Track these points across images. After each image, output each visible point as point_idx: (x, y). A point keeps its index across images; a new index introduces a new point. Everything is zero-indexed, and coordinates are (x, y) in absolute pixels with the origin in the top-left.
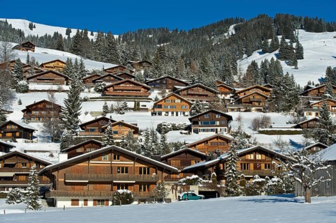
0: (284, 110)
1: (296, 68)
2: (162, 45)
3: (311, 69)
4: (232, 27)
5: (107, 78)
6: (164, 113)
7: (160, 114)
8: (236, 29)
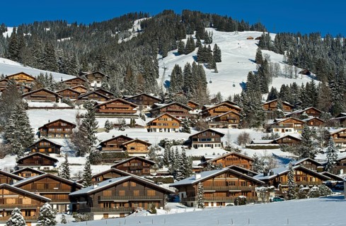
0: (254, 126)
1: (216, 72)
2: (63, 40)
3: (231, 73)
4: (136, 22)
5: (92, 95)
6: (158, 130)
7: (155, 130)
8: (143, 25)
